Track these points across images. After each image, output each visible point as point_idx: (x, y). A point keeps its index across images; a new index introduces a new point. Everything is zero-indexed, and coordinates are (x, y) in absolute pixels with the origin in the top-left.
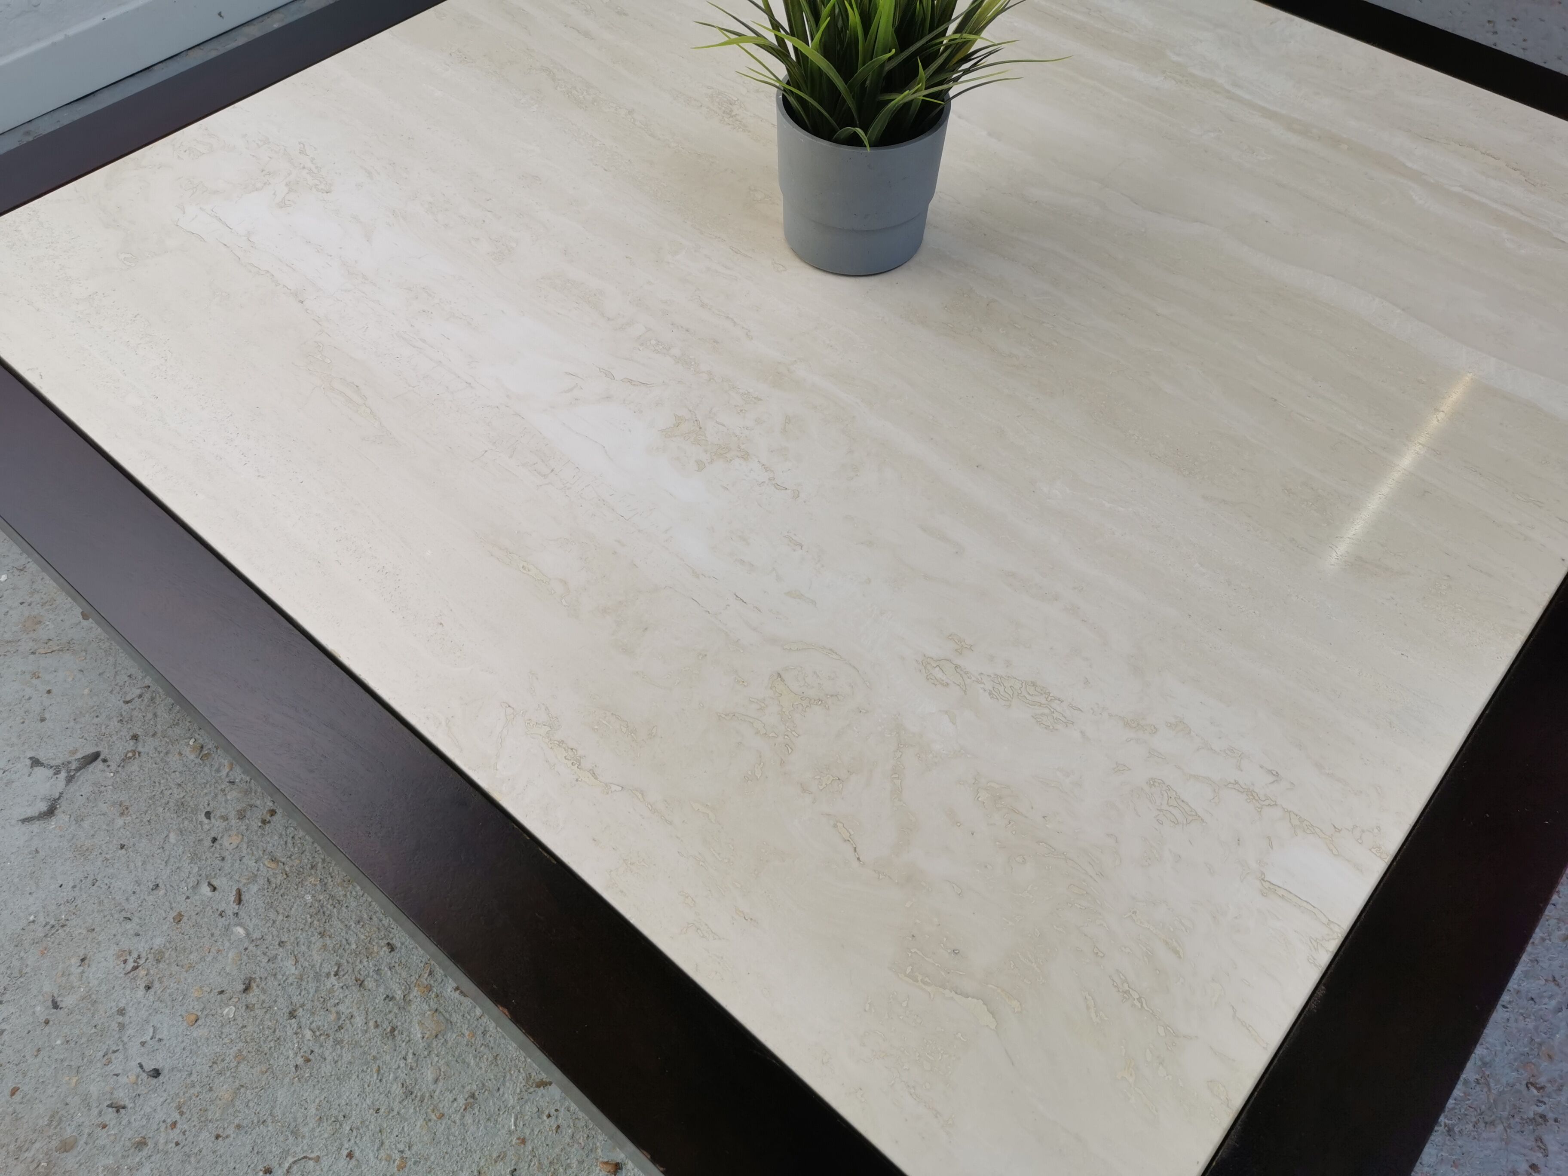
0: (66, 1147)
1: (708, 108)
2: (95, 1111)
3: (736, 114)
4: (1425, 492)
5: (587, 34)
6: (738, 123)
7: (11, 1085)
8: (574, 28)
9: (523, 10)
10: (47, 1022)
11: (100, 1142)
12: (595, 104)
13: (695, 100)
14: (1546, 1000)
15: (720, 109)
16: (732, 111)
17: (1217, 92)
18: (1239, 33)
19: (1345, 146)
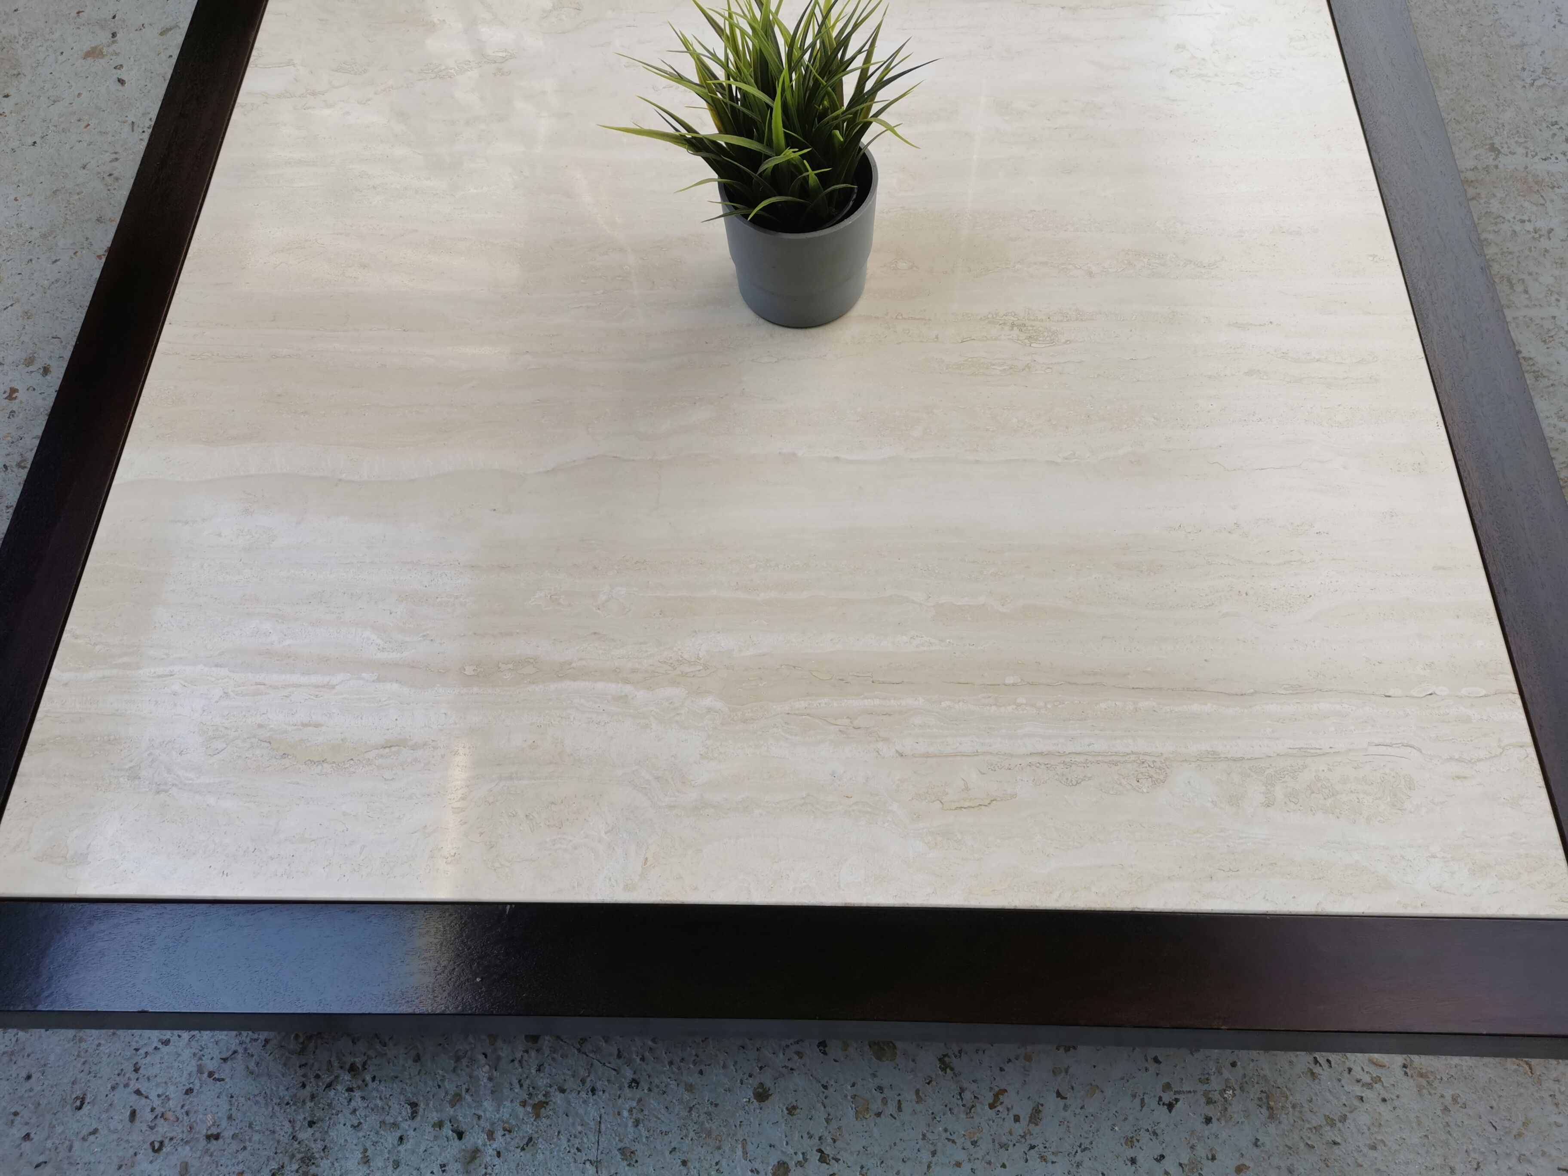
1: (1042, 320)
3: (1012, 329)
4: (274, 320)
5: (1242, 327)
6: (1001, 322)
8: (1260, 325)
9: (1331, 314)
12: (1126, 262)
13: (1061, 321)
15: (1031, 326)
16: (1021, 330)
17: (634, 671)
18: (671, 807)
19: (469, 672)
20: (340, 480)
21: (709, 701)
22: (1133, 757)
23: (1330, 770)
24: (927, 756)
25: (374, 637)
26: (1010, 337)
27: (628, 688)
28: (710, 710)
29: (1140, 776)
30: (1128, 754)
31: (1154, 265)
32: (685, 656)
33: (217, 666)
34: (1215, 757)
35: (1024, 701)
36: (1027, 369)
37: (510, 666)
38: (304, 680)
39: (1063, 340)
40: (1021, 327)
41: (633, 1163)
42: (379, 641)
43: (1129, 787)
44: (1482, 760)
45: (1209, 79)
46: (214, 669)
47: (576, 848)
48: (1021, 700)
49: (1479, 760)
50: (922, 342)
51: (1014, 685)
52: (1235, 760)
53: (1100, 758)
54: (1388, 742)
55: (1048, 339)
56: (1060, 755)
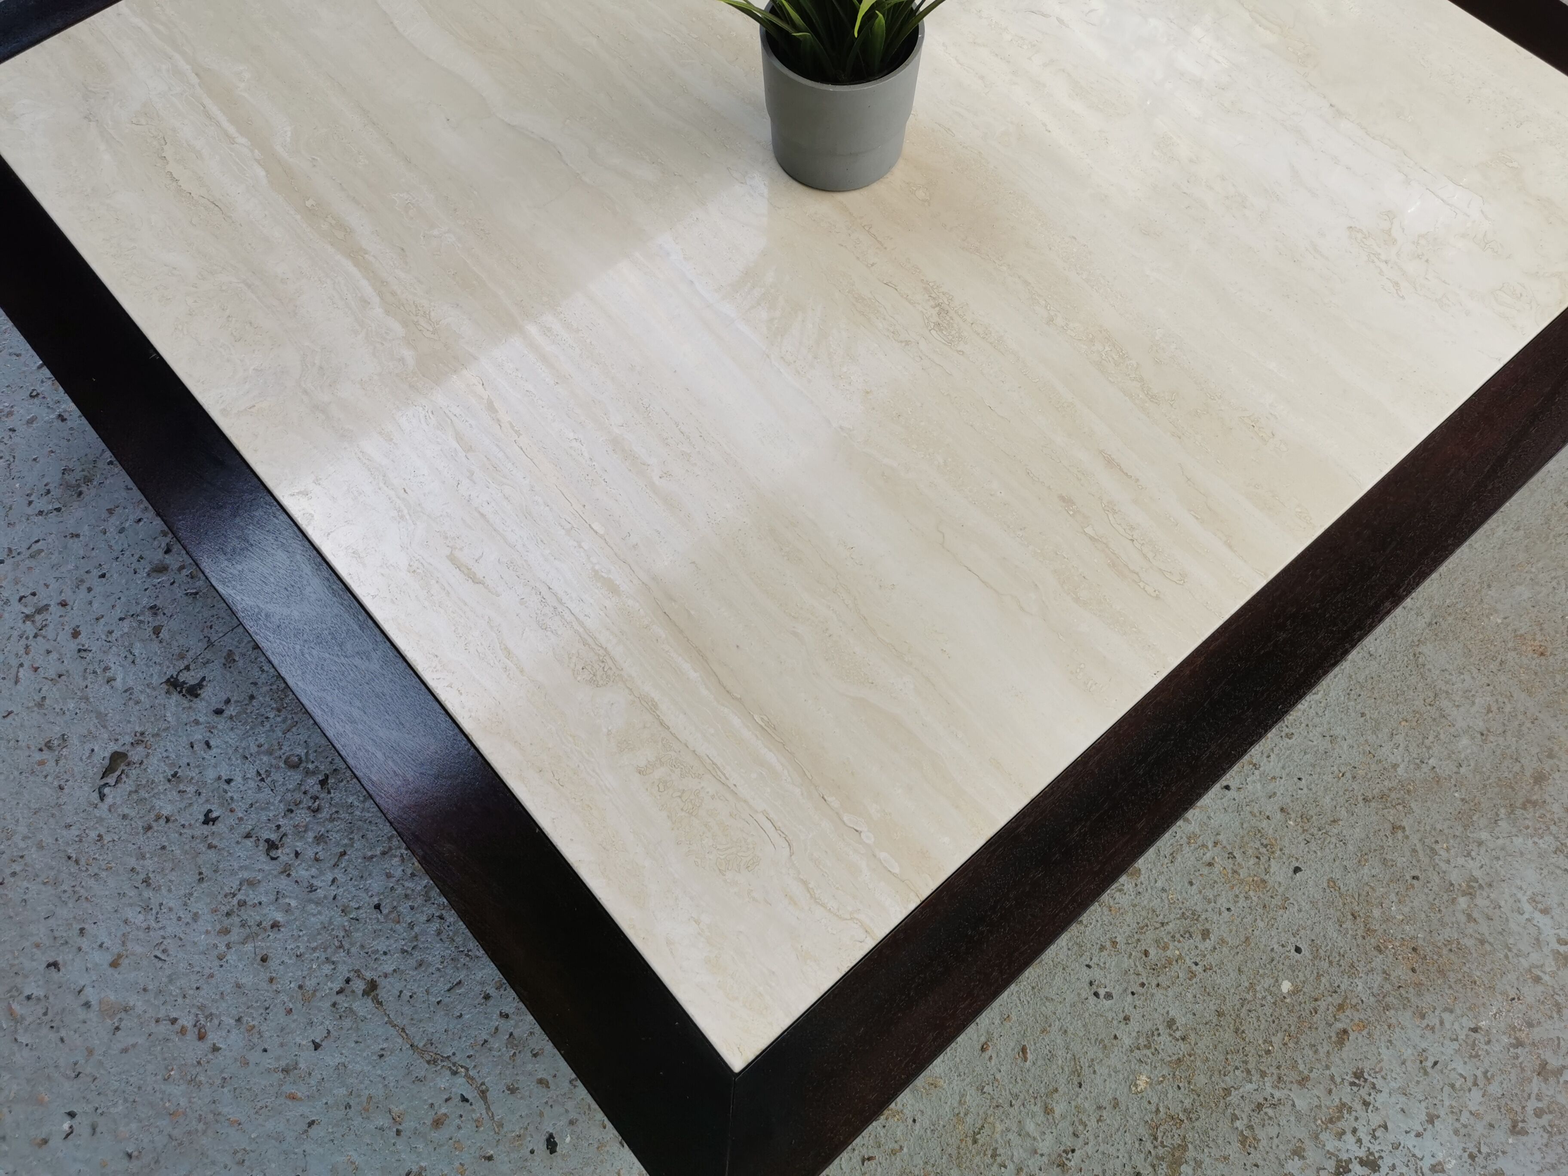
1: (965, 321)
3: (934, 308)
5: (1110, 462)
6: (933, 295)
8: (1126, 474)
9: (1197, 518)
12: (1091, 336)
13: (978, 334)
15: (952, 318)
16: (939, 314)
17: (393, 294)
18: (305, 392)
19: (308, 204)
20: (392, 23)
21: (408, 354)
22: (601, 652)
23: (713, 797)
24: (483, 516)
25: (289, 134)
26: (925, 311)
27: (376, 300)
28: (402, 360)
29: (589, 667)
30: (601, 647)
31: (1110, 359)
32: (432, 314)
33: (196, 74)
34: (653, 707)
35: (586, 548)
36: (903, 344)
37: (333, 222)
38: (226, 124)
39: (959, 349)
40: (942, 311)
41: (228, 665)
42: (288, 140)
43: (572, 665)
44: (826, 908)
45: (1376, 260)
46: (193, 75)
47: (228, 361)
49: (823, 905)
50: (858, 258)
51: (595, 531)
52: (662, 724)
53: (581, 631)
54: (779, 824)
55: (950, 337)
56: (560, 601)
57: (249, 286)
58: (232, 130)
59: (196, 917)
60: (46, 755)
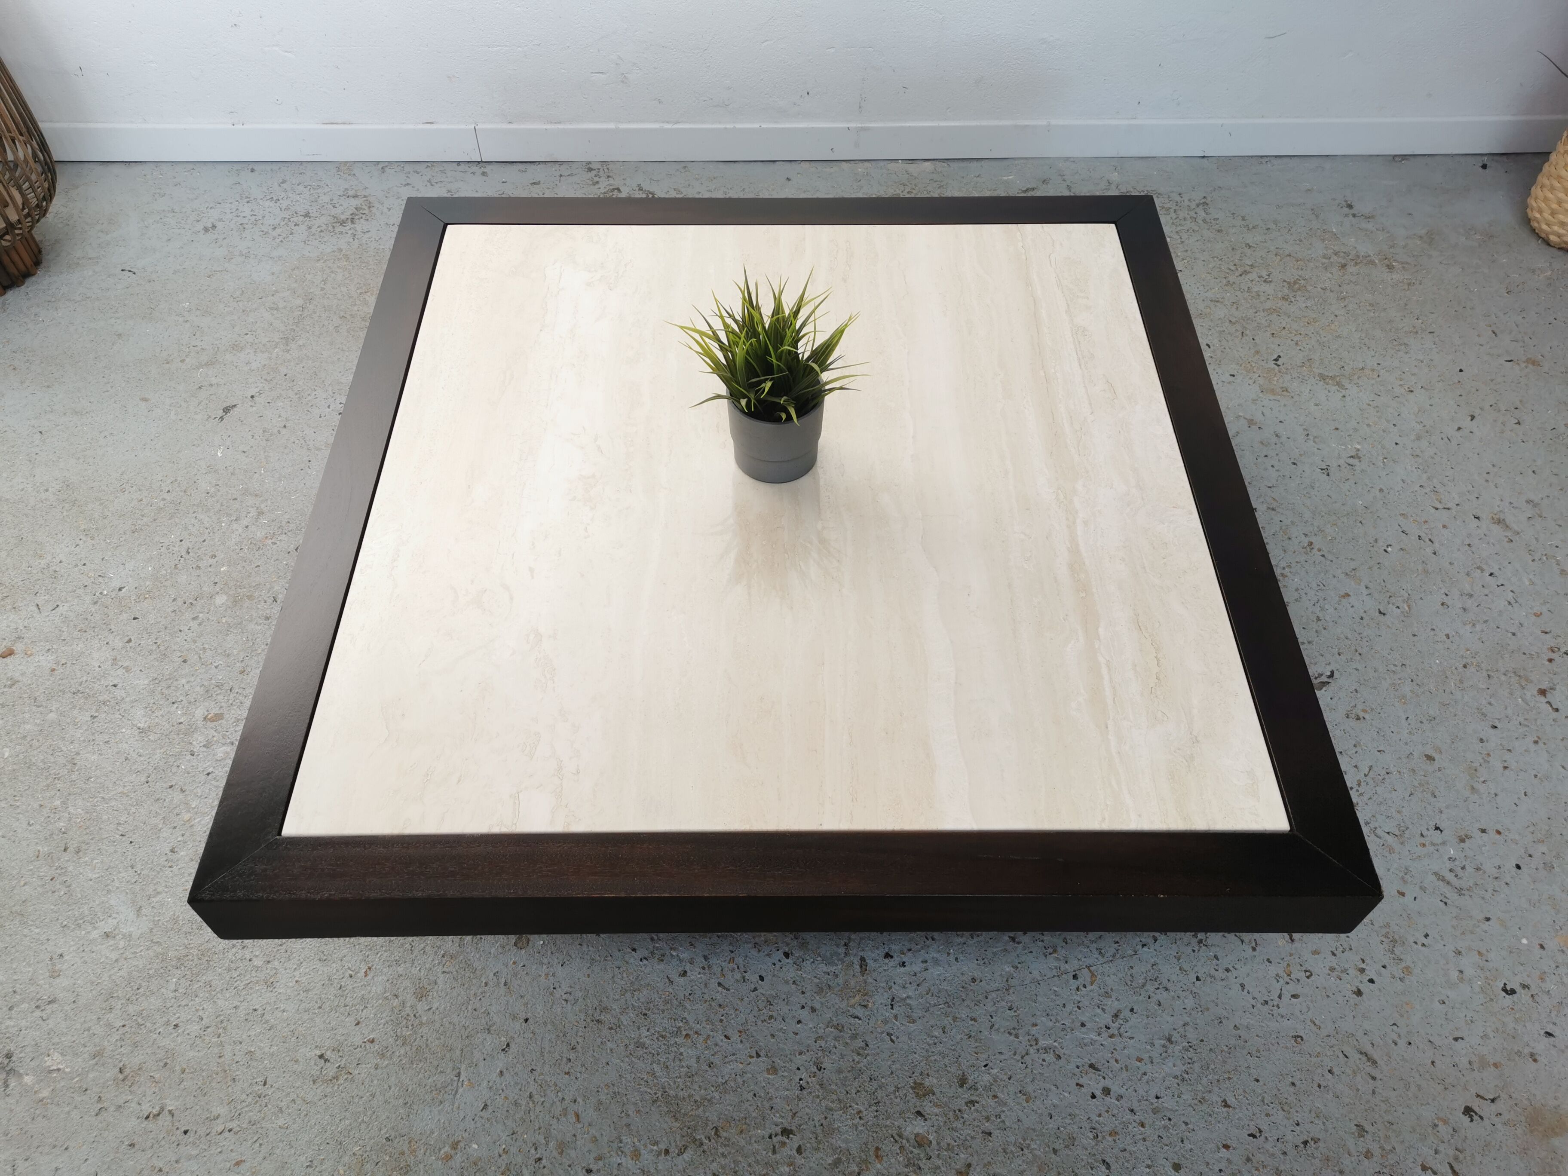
0: (250, 597)
2: (269, 595)
7: (259, 564)
10: (289, 553)
11: (259, 606)
14: (778, 1115)
17: (1067, 519)
18: (1143, 499)
19: (1084, 595)
20: (956, 683)
21: (1080, 486)
23: (1066, 279)
24: (1090, 404)
25: (1071, 645)
27: (1080, 520)
28: (1085, 485)
29: (1083, 335)
30: (1073, 337)
32: (1055, 497)
34: (1068, 312)
37: (1076, 575)
38: (1107, 676)
42: (1073, 642)
43: (1090, 338)
48: (1053, 371)
51: (1045, 372)
52: (1068, 305)
53: (1078, 346)
54: (1049, 262)
56: (1079, 359)
57: (1144, 568)
58: (1104, 671)
59: (1297, 590)
60: (1361, 714)
